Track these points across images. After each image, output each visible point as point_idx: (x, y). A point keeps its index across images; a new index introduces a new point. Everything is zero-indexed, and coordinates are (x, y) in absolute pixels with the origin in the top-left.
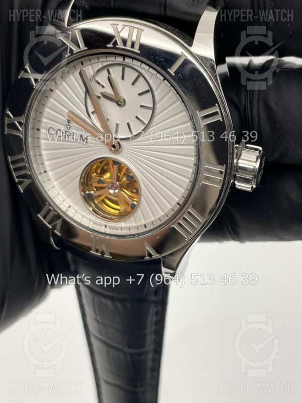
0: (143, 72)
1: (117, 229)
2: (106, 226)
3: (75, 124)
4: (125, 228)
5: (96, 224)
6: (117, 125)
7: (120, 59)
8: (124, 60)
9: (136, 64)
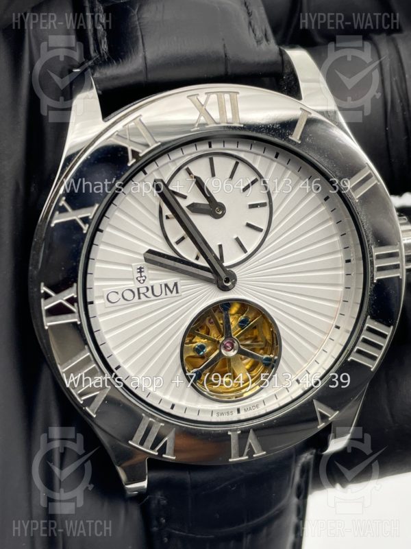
0: (242, 155)
1: (257, 406)
2: (239, 411)
3: (150, 272)
4: (269, 399)
5: (222, 414)
6: (220, 246)
7: (203, 148)
8: (210, 146)
9: (230, 148)
